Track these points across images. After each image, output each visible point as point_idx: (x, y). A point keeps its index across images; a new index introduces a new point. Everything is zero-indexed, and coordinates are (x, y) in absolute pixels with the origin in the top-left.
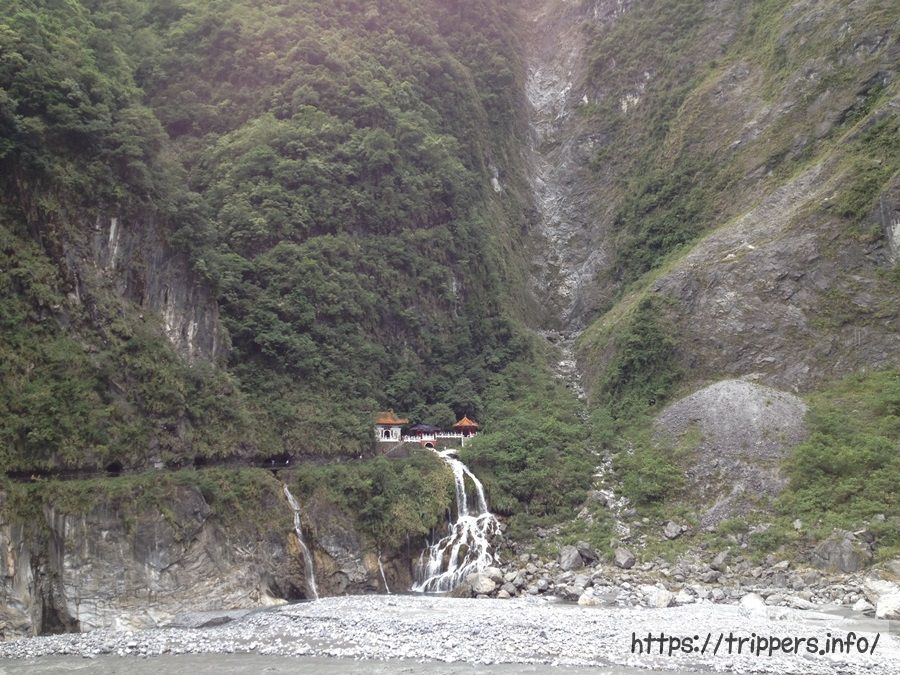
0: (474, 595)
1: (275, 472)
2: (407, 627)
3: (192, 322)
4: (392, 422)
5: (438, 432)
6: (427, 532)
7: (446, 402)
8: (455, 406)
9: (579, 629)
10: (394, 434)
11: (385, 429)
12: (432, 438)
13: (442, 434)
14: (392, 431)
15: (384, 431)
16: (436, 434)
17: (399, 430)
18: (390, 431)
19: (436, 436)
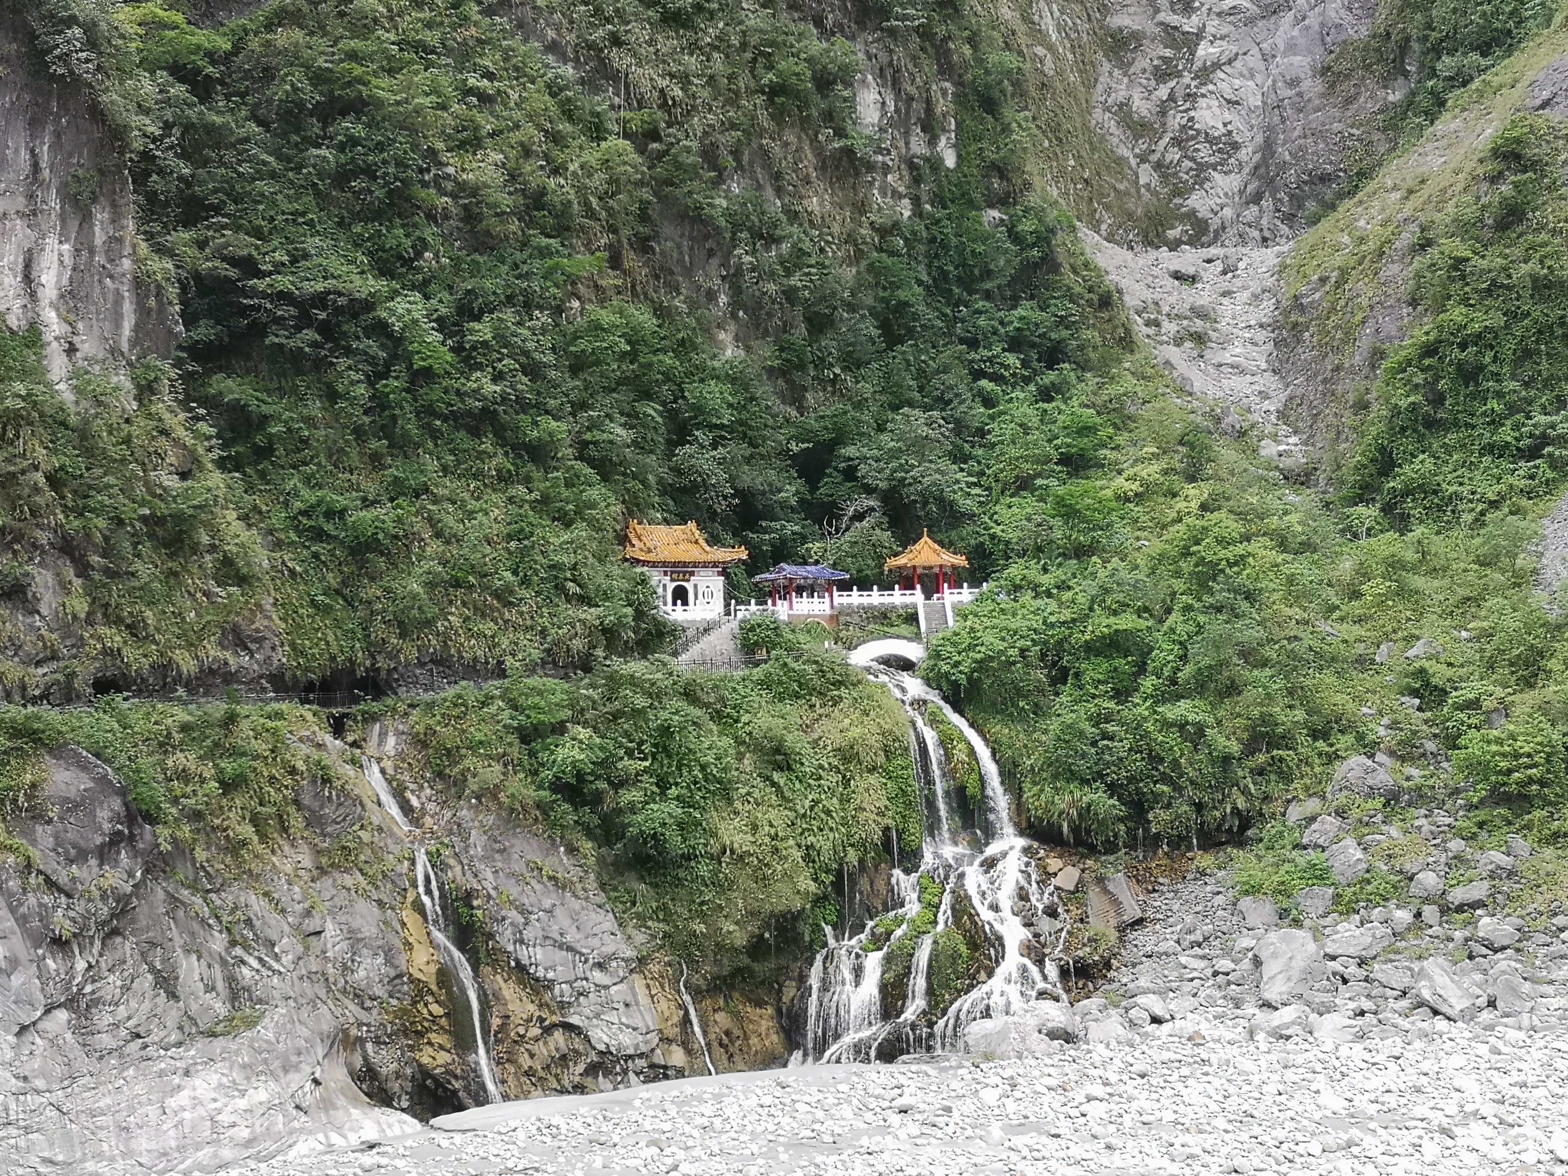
1: (338, 721)
3: (52, 241)
4: (693, 556)
5: (845, 586)
10: (700, 596)
11: (672, 580)
12: (822, 607)
13: (855, 592)
14: (696, 586)
15: (671, 586)
16: (836, 594)
17: (717, 583)
18: (689, 586)
19: (837, 600)
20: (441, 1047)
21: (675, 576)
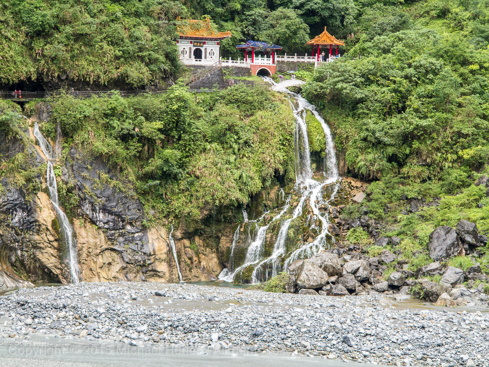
0: (297, 288)
1: (22, 104)
2: (166, 324)
4: (205, 35)
5: (281, 53)
6: (245, 200)
7: (296, 8)
8: (308, 15)
9: (398, 336)
10: (208, 54)
11: (194, 46)
12: (268, 62)
13: (286, 56)
14: (206, 49)
15: (193, 49)
16: (276, 56)
17: (216, 49)
18: (203, 49)
19: (276, 59)
20: (52, 255)
21: (195, 44)
